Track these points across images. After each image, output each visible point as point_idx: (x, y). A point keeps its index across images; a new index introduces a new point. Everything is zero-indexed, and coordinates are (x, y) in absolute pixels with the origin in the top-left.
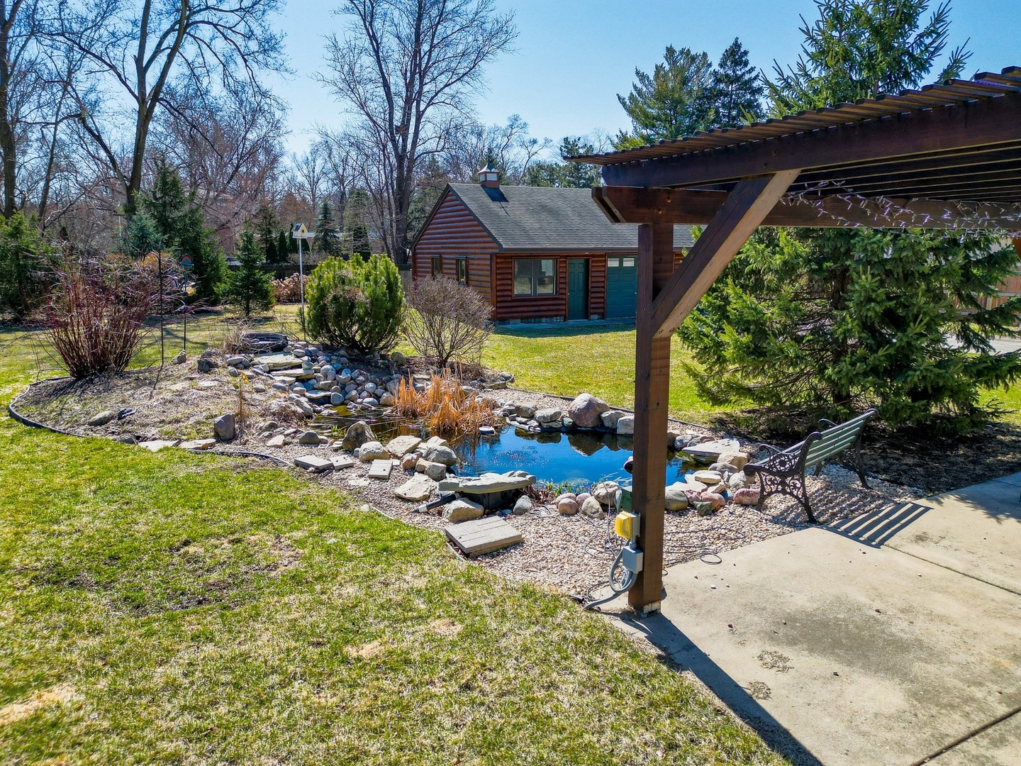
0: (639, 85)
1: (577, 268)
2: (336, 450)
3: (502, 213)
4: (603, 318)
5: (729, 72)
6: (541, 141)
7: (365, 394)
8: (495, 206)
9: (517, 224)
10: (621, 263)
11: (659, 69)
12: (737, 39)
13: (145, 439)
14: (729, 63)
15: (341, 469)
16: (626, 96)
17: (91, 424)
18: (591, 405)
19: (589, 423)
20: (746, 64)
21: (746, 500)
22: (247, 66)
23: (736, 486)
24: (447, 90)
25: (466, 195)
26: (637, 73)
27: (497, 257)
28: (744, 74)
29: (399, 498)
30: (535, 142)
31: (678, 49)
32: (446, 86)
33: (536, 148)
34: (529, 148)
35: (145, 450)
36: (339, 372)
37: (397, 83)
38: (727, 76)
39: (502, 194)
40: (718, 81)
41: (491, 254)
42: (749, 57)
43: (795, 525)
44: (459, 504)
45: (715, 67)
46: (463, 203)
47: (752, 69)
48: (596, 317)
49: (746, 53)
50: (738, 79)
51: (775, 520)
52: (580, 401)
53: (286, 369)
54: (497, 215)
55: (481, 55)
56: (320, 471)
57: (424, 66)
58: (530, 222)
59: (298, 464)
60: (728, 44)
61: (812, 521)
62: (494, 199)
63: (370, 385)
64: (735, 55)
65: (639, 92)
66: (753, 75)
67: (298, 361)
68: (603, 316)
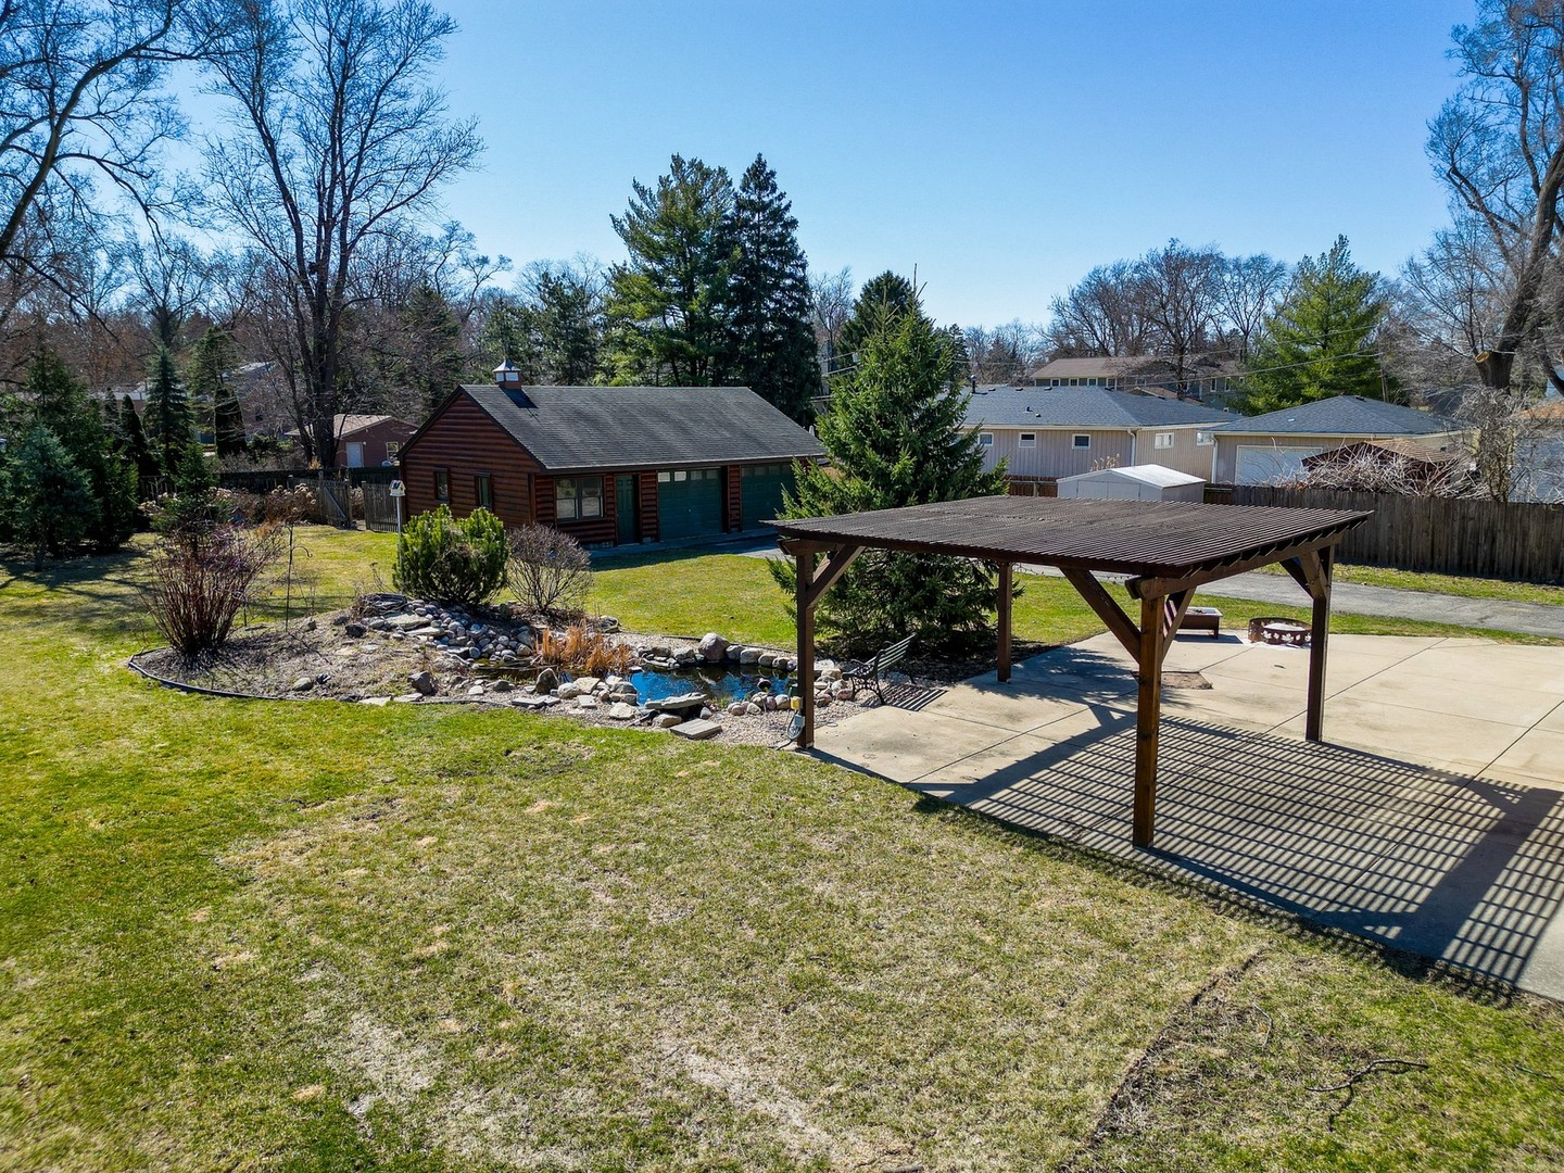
0: (638, 202)
1: (625, 486)
2: (532, 693)
3: (533, 422)
4: (657, 541)
5: (752, 197)
6: (494, 260)
7: (500, 646)
8: (523, 414)
9: (554, 437)
10: (672, 477)
11: (664, 182)
12: (760, 155)
13: (360, 698)
14: (752, 185)
15: (552, 705)
16: (620, 215)
17: (298, 690)
18: (718, 642)
19: (717, 656)
20: (774, 189)
21: (844, 696)
22: (148, 216)
23: (836, 690)
24: (387, 215)
25: (485, 401)
26: (636, 186)
27: (537, 478)
28: (771, 201)
29: (613, 718)
30: (485, 261)
31: (687, 159)
32: (385, 211)
33: (487, 269)
34: (477, 270)
35: (371, 706)
36: (467, 627)
37: (308, 202)
38: (752, 202)
39: (527, 399)
40: (740, 206)
41: (529, 475)
42: (777, 180)
43: (873, 706)
44: (663, 716)
45: (736, 186)
46: (482, 410)
47: (782, 195)
48: (649, 539)
49: (772, 174)
50: (764, 207)
51: (863, 706)
52: (708, 639)
53: (417, 628)
54: (527, 425)
55: (435, 171)
56: (538, 707)
57: (348, 182)
58: (567, 433)
59: (516, 704)
60: (750, 161)
61: (883, 704)
62: (520, 405)
63: (502, 638)
64: (760, 176)
65: (639, 212)
66: (784, 202)
67: (424, 620)
68: (656, 538)
